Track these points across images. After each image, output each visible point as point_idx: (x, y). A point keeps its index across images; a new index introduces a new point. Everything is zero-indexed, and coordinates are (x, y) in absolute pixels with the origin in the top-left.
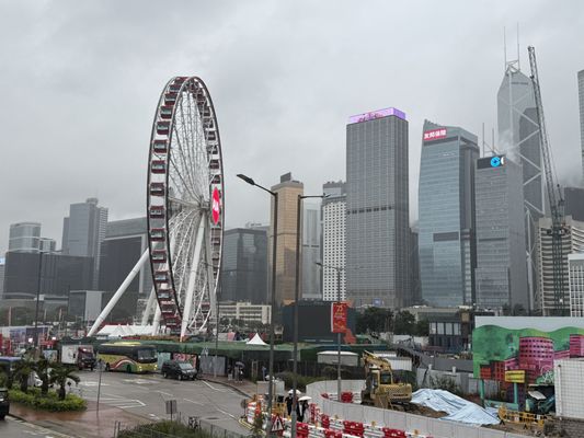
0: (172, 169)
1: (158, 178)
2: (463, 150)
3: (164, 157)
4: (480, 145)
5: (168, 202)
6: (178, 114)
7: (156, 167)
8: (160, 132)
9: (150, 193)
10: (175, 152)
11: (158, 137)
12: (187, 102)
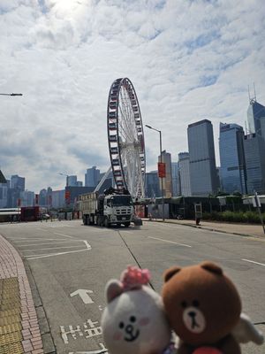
0: (119, 127)
1: (113, 133)
2: (237, 133)
3: (115, 121)
4: (244, 130)
5: (119, 144)
6: (120, 98)
7: (111, 127)
8: (112, 108)
9: (110, 141)
10: (120, 118)
11: (111, 110)
12: (123, 92)
